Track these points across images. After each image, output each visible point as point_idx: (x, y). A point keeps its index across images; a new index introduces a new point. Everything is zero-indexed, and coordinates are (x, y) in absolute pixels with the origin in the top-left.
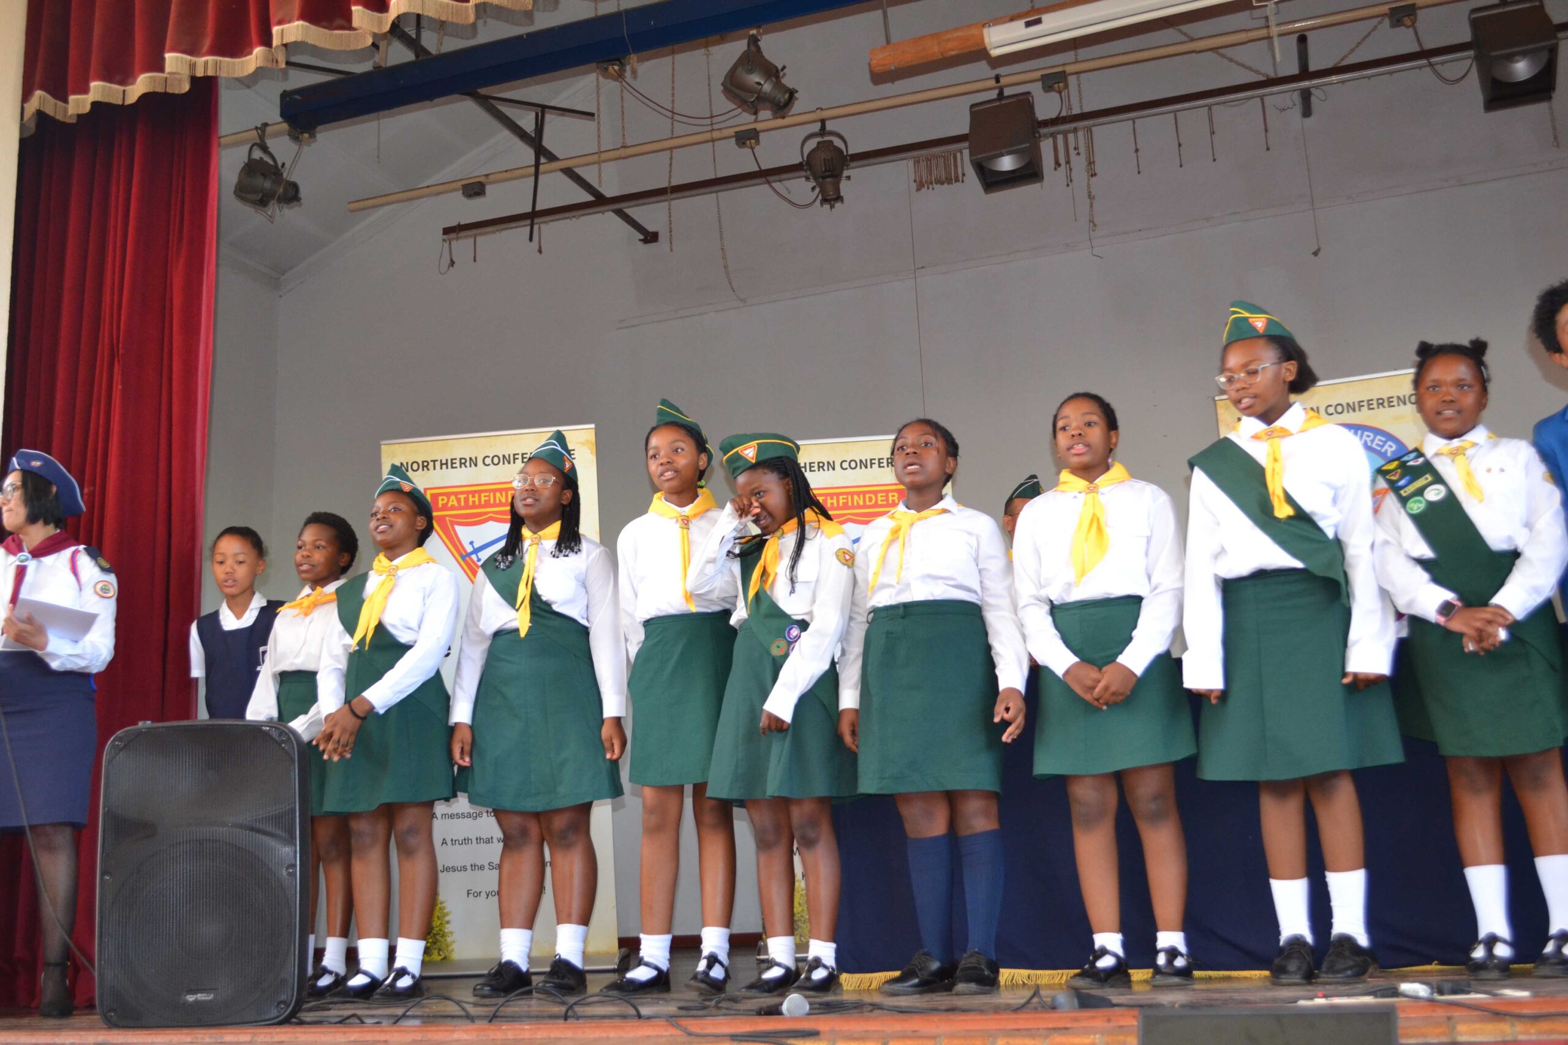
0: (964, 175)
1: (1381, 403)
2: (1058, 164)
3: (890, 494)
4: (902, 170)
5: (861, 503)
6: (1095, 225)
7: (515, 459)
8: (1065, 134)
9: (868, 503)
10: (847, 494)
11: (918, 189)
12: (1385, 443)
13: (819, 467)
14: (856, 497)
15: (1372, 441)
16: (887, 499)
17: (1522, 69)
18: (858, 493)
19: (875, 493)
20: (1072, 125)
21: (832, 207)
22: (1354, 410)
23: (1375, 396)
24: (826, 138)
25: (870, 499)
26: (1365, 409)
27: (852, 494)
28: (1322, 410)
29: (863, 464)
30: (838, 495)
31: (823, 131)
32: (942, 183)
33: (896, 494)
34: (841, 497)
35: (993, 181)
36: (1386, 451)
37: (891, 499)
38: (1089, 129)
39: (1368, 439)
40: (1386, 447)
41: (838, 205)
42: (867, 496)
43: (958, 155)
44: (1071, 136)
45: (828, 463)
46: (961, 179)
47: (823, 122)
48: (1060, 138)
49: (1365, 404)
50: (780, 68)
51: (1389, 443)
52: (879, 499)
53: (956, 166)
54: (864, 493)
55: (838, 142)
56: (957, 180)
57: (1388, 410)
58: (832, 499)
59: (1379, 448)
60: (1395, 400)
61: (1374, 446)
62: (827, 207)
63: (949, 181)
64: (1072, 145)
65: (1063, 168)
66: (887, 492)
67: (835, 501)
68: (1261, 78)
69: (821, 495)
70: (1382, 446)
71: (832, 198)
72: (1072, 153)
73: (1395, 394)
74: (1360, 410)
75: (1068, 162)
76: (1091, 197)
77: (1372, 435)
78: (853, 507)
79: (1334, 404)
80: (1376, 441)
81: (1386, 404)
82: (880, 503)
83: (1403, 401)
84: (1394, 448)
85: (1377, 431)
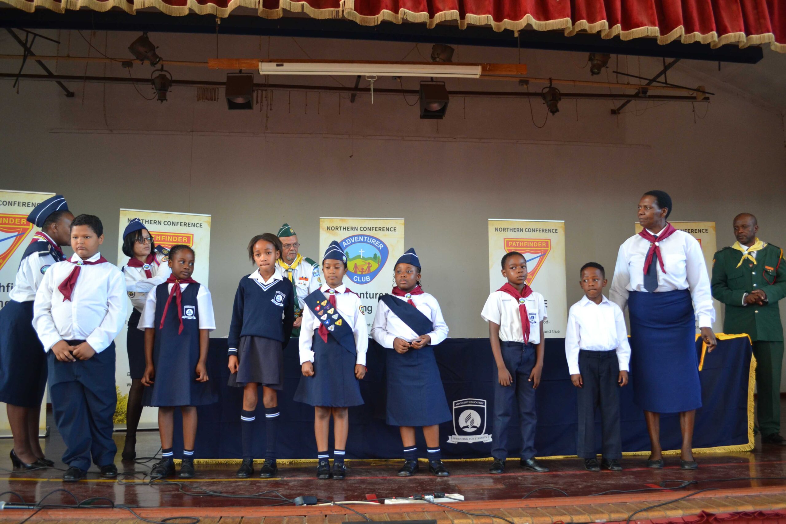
0: (218, 98)
1: (380, 229)
2: (257, 102)
3: (184, 238)
4: (192, 90)
5: (171, 240)
6: (267, 128)
7: (14, 204)
8: (262, 90)
9: (174, 240)
10: (165, 235)
11: (198, 100)
12: (380, 244)
13: (154, 223)
14: (169, 237)
15: (375, 243)
16: (182, 240)
17: (435, 106)
18: (170, 236)
19: (178, 236)
20: (265, 88)
21: (162, 101)
22: (370, 230)
23: (378, 226)
24: (163, 73)
25: (175, 239)
26: (374, 230)
27: (168, 236)
28: (359, 229)
29: (174, 224)
30: (161, 235)
31: (162, 69)
32: (209, 100)
33: (186, 238)
34: (162, 237)
35: (232, 106)
37: (184, 240)
38: (272, 91)
39: (374, 242)
40: (380, 246)
41: (164, 101)
42: (174, 237)
43: (217, 89)
44: (264, 92)
45: (159, 221)
46: (216, 99)
47: (162, 66)
48: (260, 92)
49: (374, 228)
50: (156, 47)
51: (381, 244)
52: (179, 239)
53: (215, 94)
54: (173, 236)
55: (168, 76)
56: (215, 100)
57: (382, 232)
58: (158, 237)
60: (385, 229)
61: (376, 245)
62: (160, 101)
63: (212, 100)
64: (264, 96)
65: (259, 104)
66: (183, 237)
67: (160, 238)
68: (341, 86)
69: (154, 235)
70: (378, 245)
71: (162, 98)
72: (264, 99)
73: (385, 227)
74: (372, 230)
75: (262, 102)
76: (267, 117)
77: (375, 241)
78: (167, 241)
79: (363, 227)
80: (377, 243)
81: (382, 230)
82: (179, 241)
83: (388, 229)
84: (383, 246)
85: (377, 239)
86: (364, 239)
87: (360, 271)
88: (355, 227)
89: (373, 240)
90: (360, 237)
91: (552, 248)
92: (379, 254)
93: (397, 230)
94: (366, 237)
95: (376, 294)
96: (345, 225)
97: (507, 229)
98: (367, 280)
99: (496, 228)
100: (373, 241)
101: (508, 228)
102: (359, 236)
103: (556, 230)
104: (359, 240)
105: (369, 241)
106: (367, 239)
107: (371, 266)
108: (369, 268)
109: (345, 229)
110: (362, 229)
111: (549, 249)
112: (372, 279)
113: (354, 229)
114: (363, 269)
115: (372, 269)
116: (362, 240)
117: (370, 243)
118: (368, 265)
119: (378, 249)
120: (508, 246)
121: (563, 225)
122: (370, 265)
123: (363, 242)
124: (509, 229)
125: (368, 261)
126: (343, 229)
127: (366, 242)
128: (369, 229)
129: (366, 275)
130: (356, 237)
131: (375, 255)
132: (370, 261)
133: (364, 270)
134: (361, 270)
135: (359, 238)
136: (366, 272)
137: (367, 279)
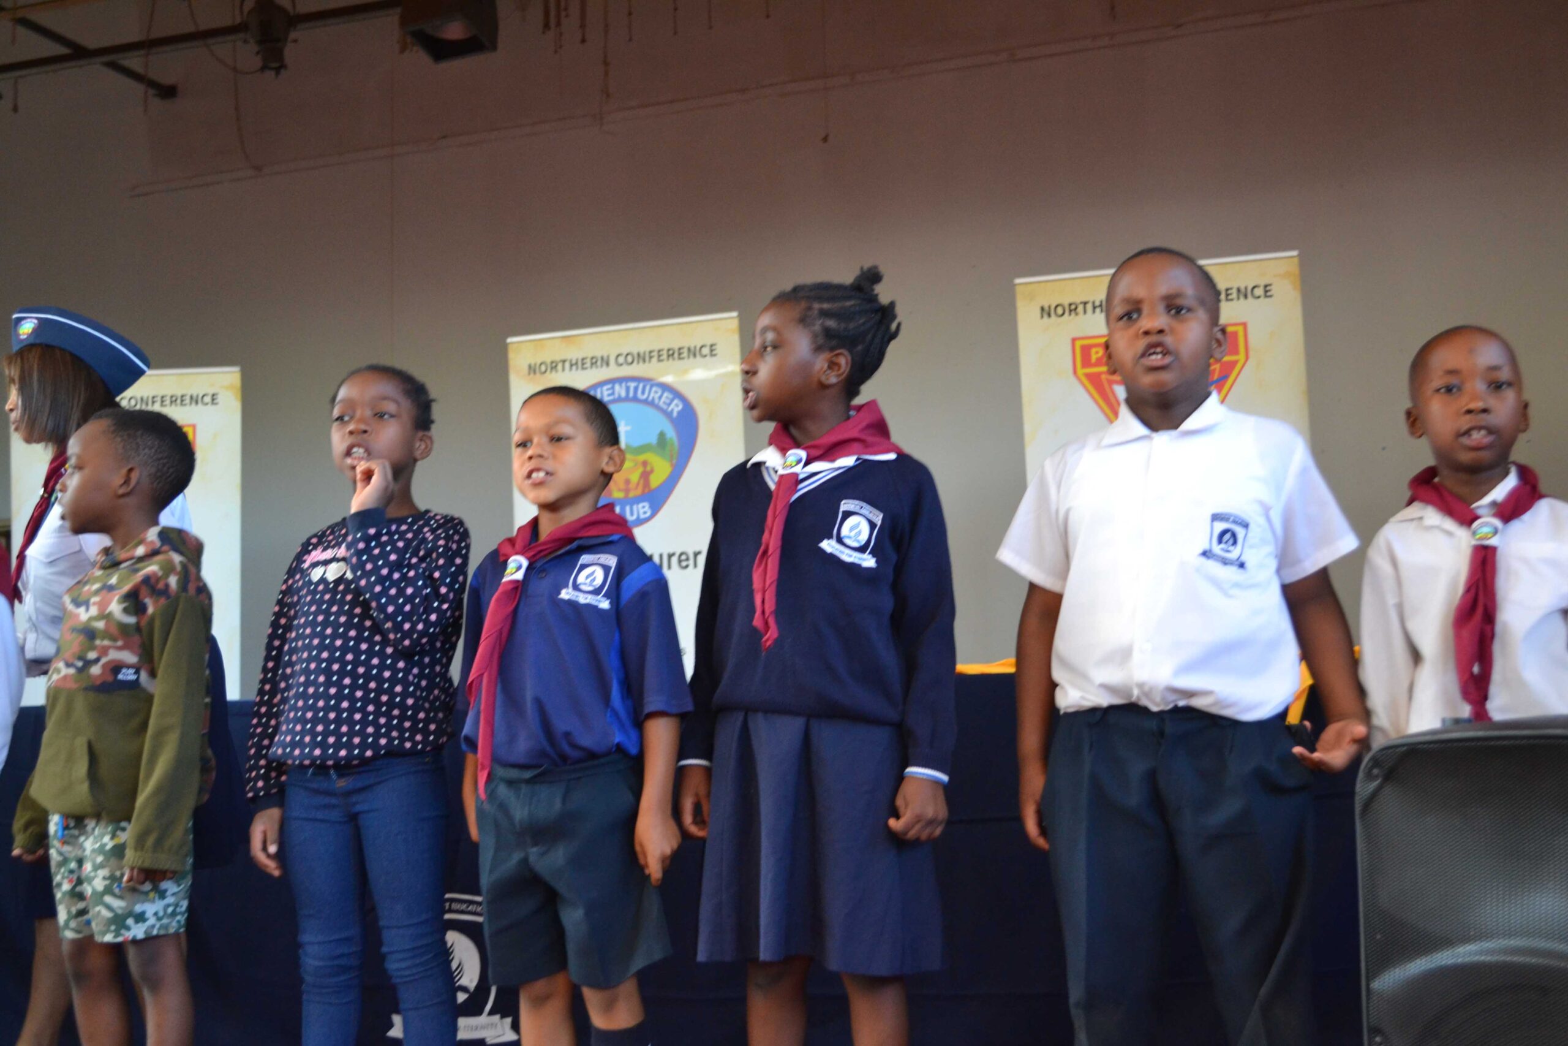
1: (671, 354)
12: (672, 400)
15: (660, 398)
22: (644, 361)
23: (665, 346)
26: (655, 360)
28: (612, 361)
36: (672, 410)
39: (656, 396)
40: (672, 406)
49: (655, 354)
51: (676, 401)
57: (678, 362)
59: (665, 407)
60: (685, 351)
61: (661, 404)
70: (669, 405)
73: (686, 345)
74: (650, 361)
77: (660, 392)
79: (625, 353)
80: (663, 399)
81: (676, 355)
83: (693, 353)
84: (680, 407)
85: (665, 387)
86: (628, 389)
87: (620, 490)
88: (602, 358)
89: (654, 389)
90: (617, 387)
91: (1251, 353)
92: (671, 433)
93: (719, 350)
94: (632, 385)
95: (670, 556)
96: (574, 354)
97: (1080, 308)
98: (642, 516)
99: (1042, 309)
100: (652, 395)
101: (1085, 303)
102: (613, 381)
103: (1267, 289)
104: (613, 394)
105: (643, 392)
106: (636, 389)
107: (652, 471)
108: (646, 476)
109: (576, 363)
110: (621, 360)
111: (1241, 357)
112: (655, 510)
113: (599, 363)
114: (628, 482)
115: (656, 481)
116: (623, 394)
117: (646, 402)
118: (641, 470)
119: (668, 415)
120: (1087, 362)
121: (1294, 267)
122: (648, 468)
123: (627, 399)
124: (1089, 307)
125: (642, 457)
126: (571, 365)
127: (635, 399)
128: (641, 358)
129: (638, 500)
130: (605, 388)
131: (662, 436)
132: (650, 457)
133: (632, 486)
134: (622, 486)
135: (613, 388)
136: (639, 492)
137: (641, 511)
